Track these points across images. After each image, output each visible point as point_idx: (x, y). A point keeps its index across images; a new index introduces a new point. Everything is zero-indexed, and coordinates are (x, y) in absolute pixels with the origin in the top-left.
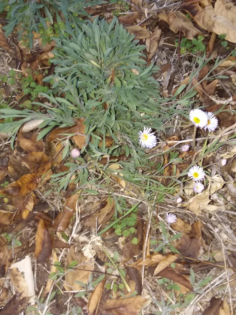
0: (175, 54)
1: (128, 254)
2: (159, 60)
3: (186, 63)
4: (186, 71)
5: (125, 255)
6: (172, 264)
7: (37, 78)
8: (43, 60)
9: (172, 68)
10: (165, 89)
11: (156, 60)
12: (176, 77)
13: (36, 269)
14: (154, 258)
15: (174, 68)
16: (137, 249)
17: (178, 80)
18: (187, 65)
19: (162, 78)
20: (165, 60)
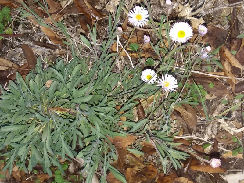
0: (9, 39)
1: (221, 92)
2: (17, 57)
3: (20, 28)
4: (31, 28)
5: (223, 94)
6: (233, 53)
7: (43, 180)
8: (21, 175)
9: (26, 43)
10: (55, 52)
11: (16, 59)
12: (37, 40)
13: (235, 170)
14: (228, 69)
15: (26, 41)
16: (217, 83)
17: (41, 38)
18: (23, 27)
19: (38, 54)
20: (17, 50)
